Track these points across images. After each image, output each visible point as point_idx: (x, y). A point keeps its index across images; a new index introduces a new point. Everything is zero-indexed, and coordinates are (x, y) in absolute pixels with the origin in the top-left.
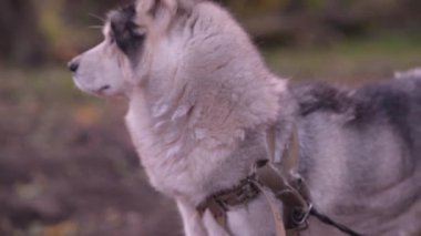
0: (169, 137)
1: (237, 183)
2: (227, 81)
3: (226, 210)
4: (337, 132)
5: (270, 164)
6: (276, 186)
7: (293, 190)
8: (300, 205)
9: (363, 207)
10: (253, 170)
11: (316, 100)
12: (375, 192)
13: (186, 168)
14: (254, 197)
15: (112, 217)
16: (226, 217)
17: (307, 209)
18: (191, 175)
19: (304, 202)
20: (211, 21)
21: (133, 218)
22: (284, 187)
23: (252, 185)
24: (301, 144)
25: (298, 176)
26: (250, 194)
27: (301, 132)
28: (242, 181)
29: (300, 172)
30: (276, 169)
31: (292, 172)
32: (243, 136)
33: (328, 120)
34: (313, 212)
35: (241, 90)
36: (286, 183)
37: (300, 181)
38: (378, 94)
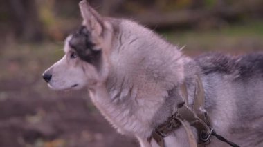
0: (123, 106)
1: (166, 119)
2: (148, 68)
3: (163, 137)
4: (229, 85)
5: (186, 105)
6: (190, 119)
7: (200, 120)
8: (205, 129)
9: (248, 128)
10: (175, 110)
11: (214, 66)
12: (255, 119)
13: (136, 119)
14: (178, 127)
15: (86, 136)
16: (164, 141)
17: (209, 132)
18: (141, 121)
19: (208, 128)
20: (130, 32)
21: (99, 137)
22: (194, 119)
23: (175, 119)
24: (205, 90)
25: (205, 111)
26: (176, 126)
27: (204, 84)
28: (169, 118)
29: (206, 109)
30: (190, 108)
31: (200, 109)
32: (167, 95)
33: (223, 79)
34: (213, 133)
35: (157, 71)
36: (196, 117)
37: (206, 114)
38: (256, 60)
